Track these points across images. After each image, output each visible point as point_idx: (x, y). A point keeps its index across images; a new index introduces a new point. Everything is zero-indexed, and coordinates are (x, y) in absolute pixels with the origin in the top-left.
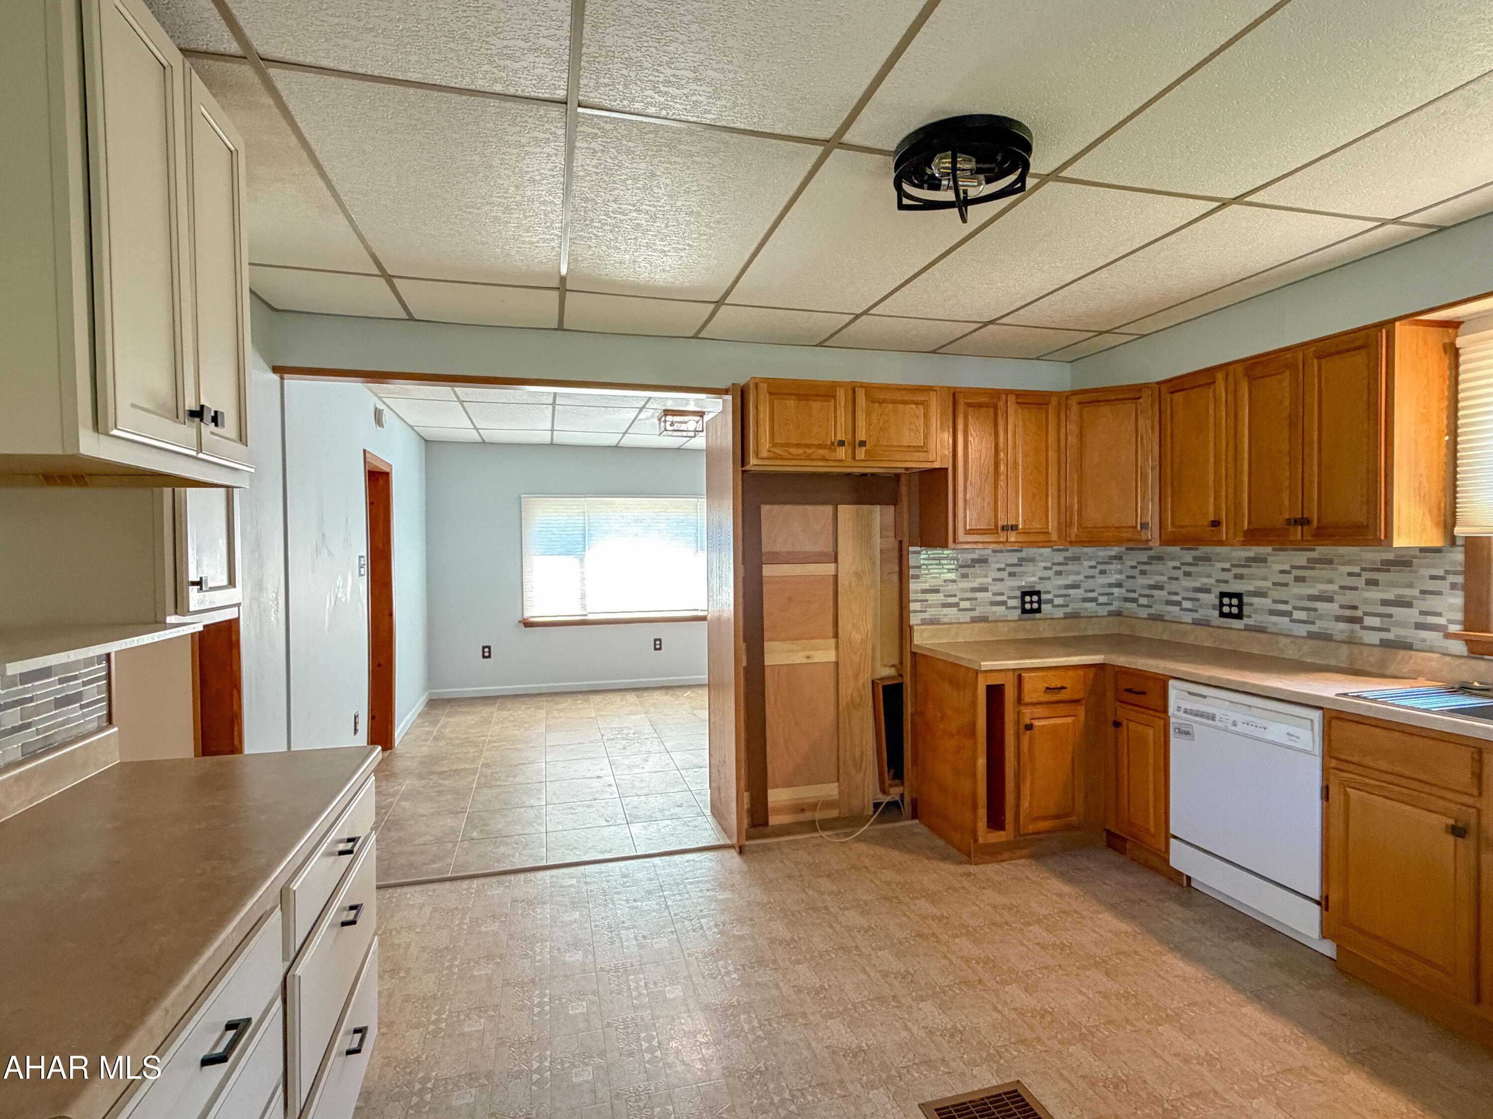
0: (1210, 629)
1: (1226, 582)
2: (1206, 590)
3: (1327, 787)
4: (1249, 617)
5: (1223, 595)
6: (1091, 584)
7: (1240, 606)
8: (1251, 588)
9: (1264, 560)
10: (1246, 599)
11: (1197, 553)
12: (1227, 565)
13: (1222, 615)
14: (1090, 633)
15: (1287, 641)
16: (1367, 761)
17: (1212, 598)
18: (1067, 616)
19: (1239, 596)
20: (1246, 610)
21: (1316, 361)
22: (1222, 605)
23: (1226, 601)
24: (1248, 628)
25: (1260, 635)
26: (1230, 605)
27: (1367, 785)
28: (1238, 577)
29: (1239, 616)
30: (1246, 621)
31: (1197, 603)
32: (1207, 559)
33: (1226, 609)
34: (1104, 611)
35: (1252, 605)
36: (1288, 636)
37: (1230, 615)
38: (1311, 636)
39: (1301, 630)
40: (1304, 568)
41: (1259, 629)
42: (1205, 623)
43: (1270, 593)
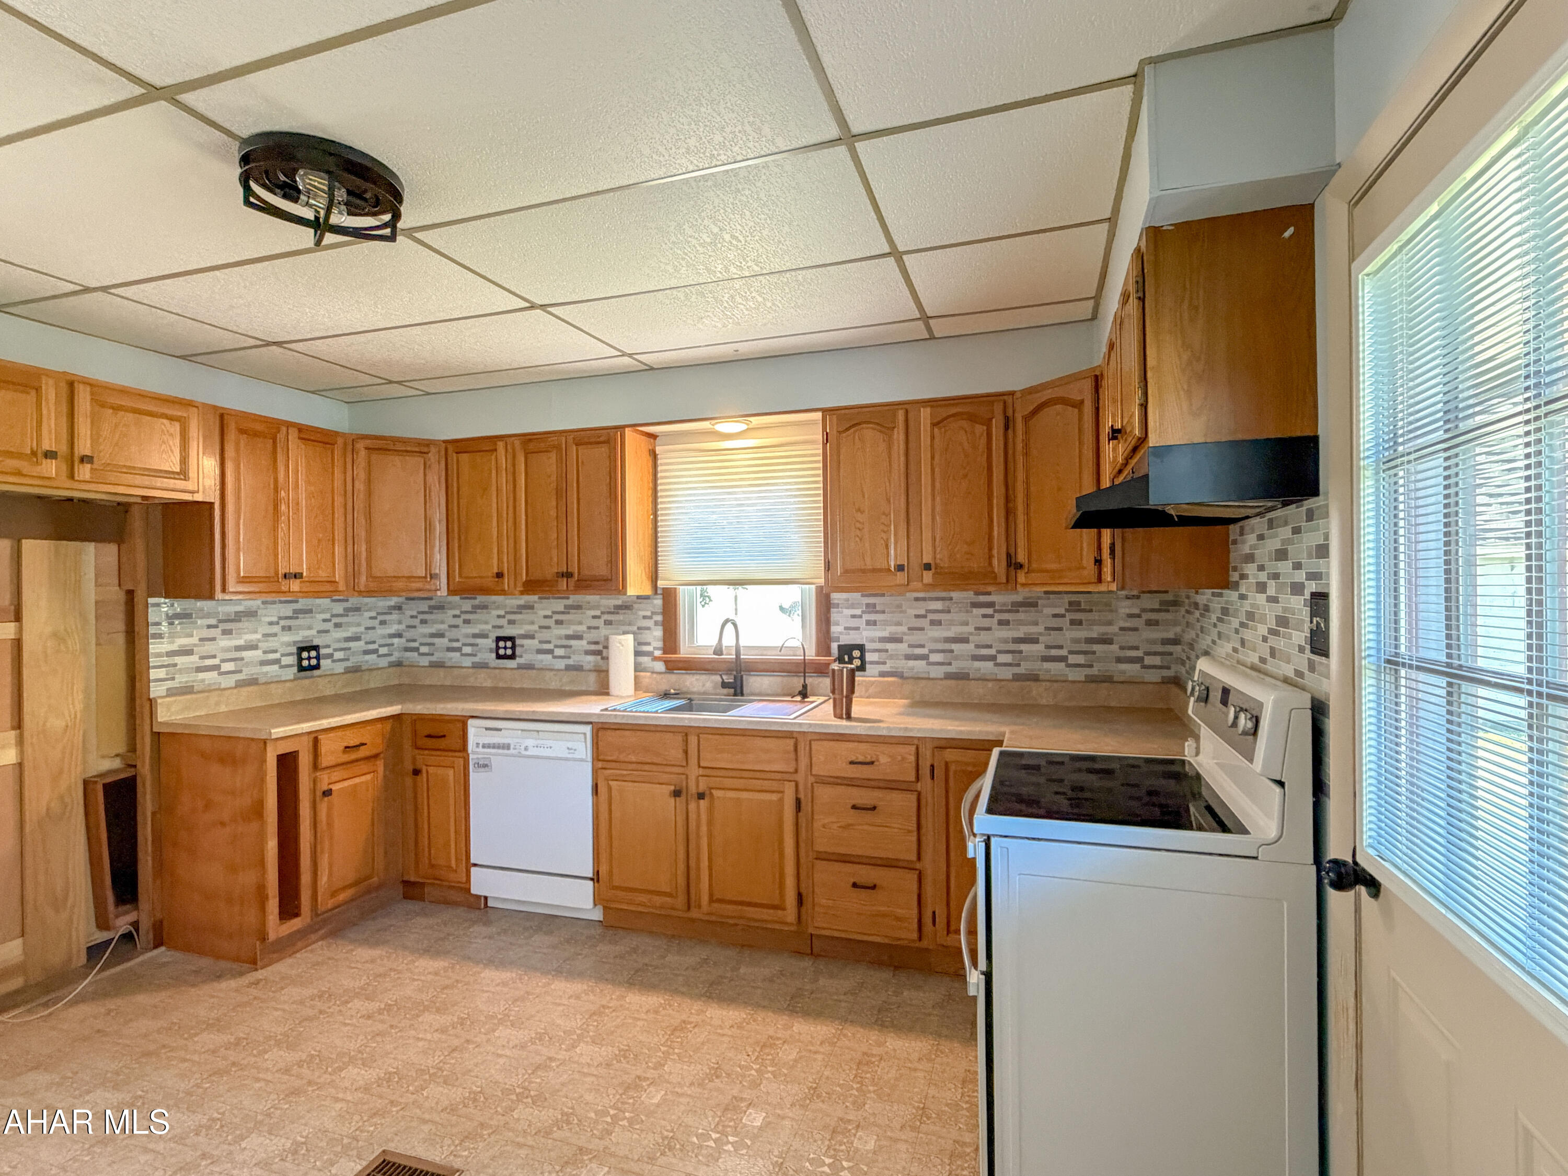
0: (489, 670)
1: (501, 627)
2: (484, 636)
3: (597, 785)
4: (521, 656)
5: (499, 639)
6: (371, 635)
7: (513, 647)
8: (522, 632)
9: (532, 607)
10: (518, 642)
11: (476, 602)
12: (502, 613)
13: (499, 657)
14: (372, 685)
15: (552, 673)
16: (622, 757)
17: (490, 643)
18: (348, 671)
19: (511, 639)
20: (518, 651)
21: (574, 447)
22: (498, 648)
23: (501, 644)
24: (520, 667)
25: (530, 671)
26: (505, 648)
27: (624, 775)
28: (511, 622)
29: (512, 657)
30: (518, 660)
31: (475, 648)
32: (485, 607)
33: (502, 652)
34: (383, 663)
35: (522, 646)
36: (551, 670)
37: (505, 657)
38: (568, 668)
39: (561, 664)
40: (563, 613)
41: (529, 667)
42: (483, 666)
43: (536, 635)
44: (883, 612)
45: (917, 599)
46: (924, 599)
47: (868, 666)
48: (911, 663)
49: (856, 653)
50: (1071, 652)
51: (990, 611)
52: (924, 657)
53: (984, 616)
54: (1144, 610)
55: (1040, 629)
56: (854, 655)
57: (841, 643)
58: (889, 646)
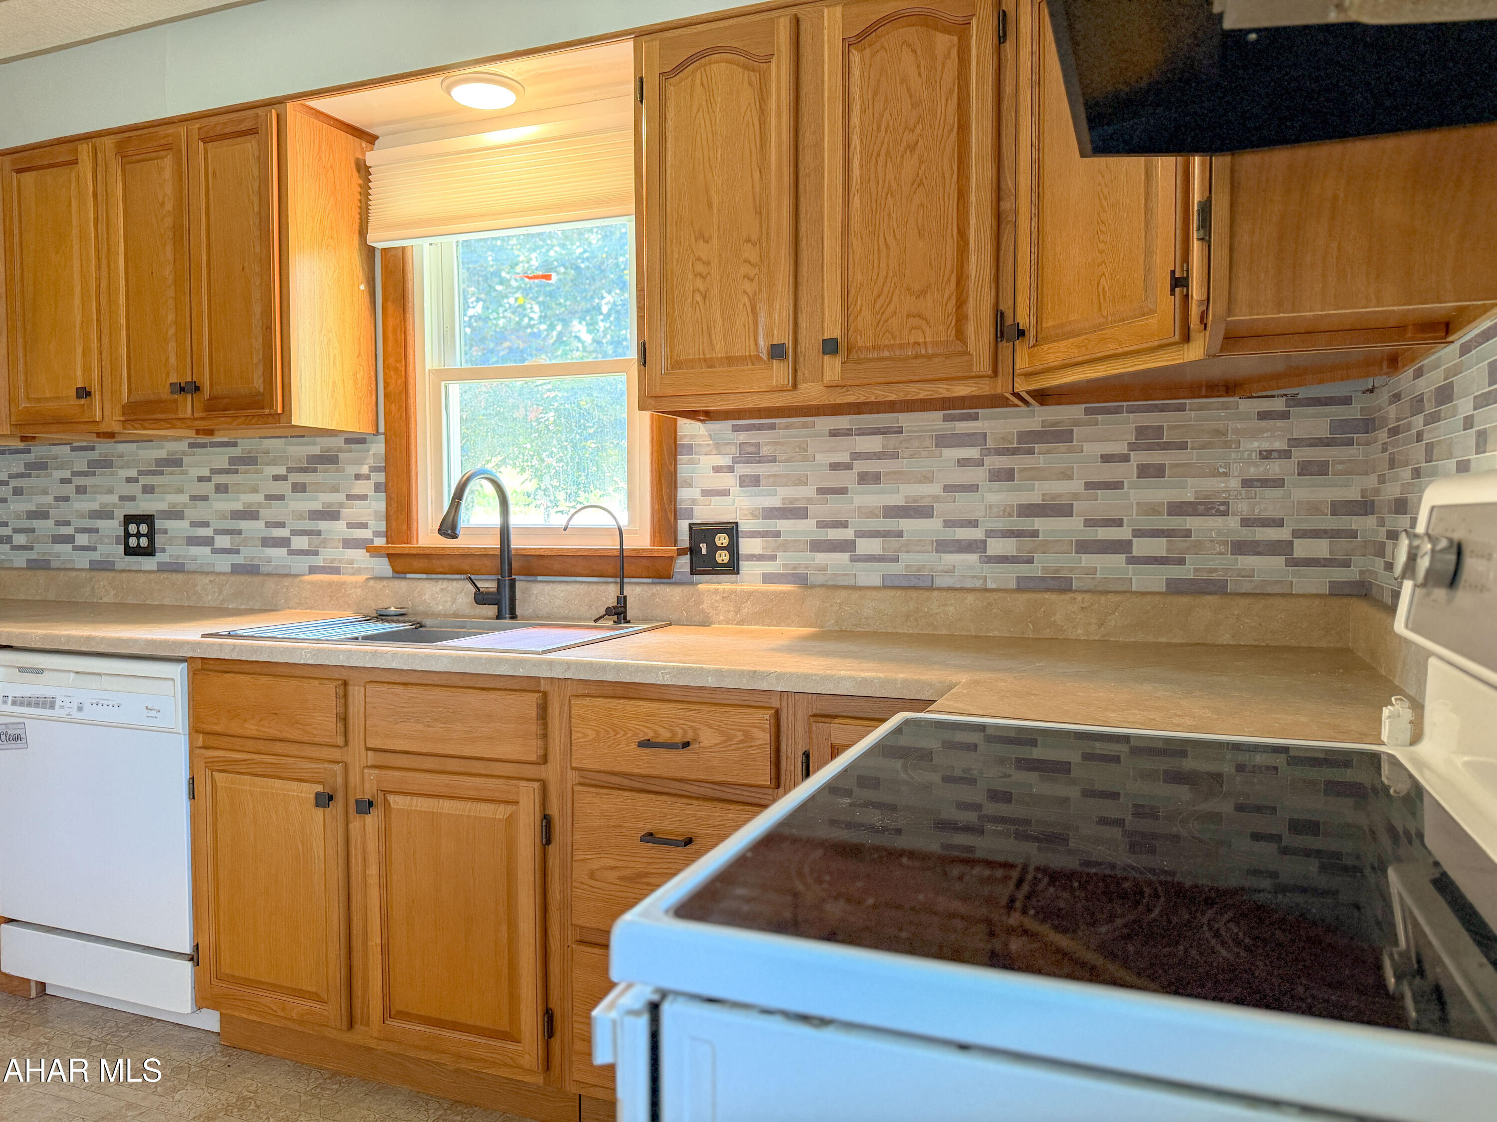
0: (114, 575)
1: (133, 498)
2: (106, 514)
3: (193, 778)
4: (163, 550)
5: (129, 519)
7: (151, 535)
8: (163, 506)
9: (178, 463)
10: (158, 524)
11: (93, 455)
12: (134, 473)
13: (130, 551)
15: (206, 580)
16: (235, 728)
17: (113, 527)
19: (148, 519)
20: (159, 540)
21: (201, 144)
22: (127, 535)
23: (133, 528)
24: (163, 568)
25: (174, 576)
26: (138, 535)
27: (237, 761)
28: (148, 490)
29: (149, 552)
30: (160, 557)
31: (95, 536)
32: (108, 464)
33: (133, 542)
35: (165, 532)
36: (207, 573)
37: (137, 552)
38: (237, 570)
39: (224, 563)
40: (227, 472)
41: (176, 568)
42: (102, 566)
43: (187, 512)
44: (773, 460)
45: (834, 433)
46: (848, 433)
47: (744, 565)
48: (821, 558)
49: (722, 540)
50: (1138, 533)
51: (972, 453)
52: (846, 546)
53: (963, 463)
54: (1296, 442)
55: (1076, 486)
56: (718, 543)
57: (695, 521)
58: (783, 525)
